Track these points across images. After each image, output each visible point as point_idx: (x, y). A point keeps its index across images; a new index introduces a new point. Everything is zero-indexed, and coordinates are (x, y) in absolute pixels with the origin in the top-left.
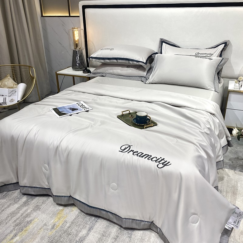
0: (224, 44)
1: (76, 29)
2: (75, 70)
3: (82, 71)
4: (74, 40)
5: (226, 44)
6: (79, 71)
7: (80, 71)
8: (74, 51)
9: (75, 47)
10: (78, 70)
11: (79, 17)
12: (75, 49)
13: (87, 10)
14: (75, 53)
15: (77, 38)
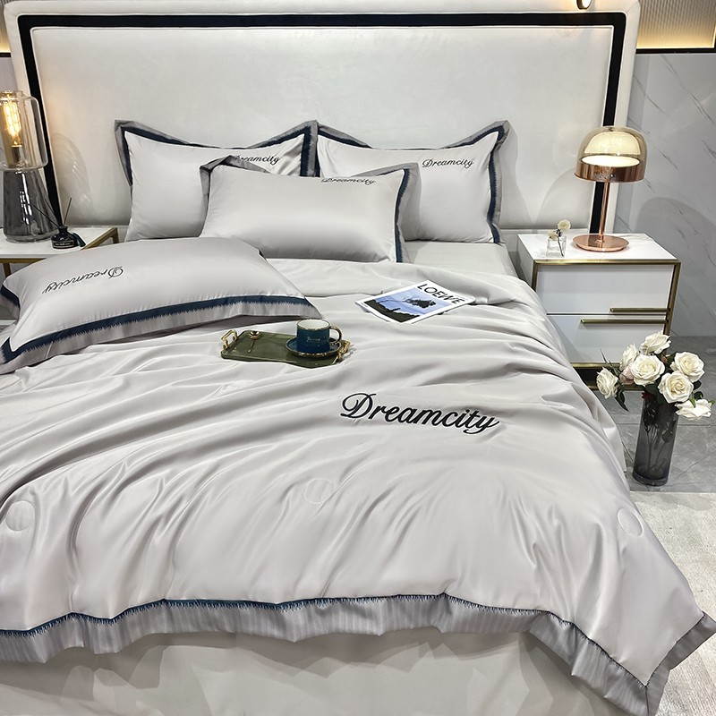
0: (497, 132)
1: (9, 98)
2: (21, 241)
3: (50, 242)
4: (6, 136)
5: (501, 131)
6: (32, 241)
7: (38, 240)
8: (6, 173)
9: (12, 161)
10: (30, 238)
11: (8, 55)
12: (10, 166)
13: (37, 33)
14: (12, 181)
15: (13, 129)
